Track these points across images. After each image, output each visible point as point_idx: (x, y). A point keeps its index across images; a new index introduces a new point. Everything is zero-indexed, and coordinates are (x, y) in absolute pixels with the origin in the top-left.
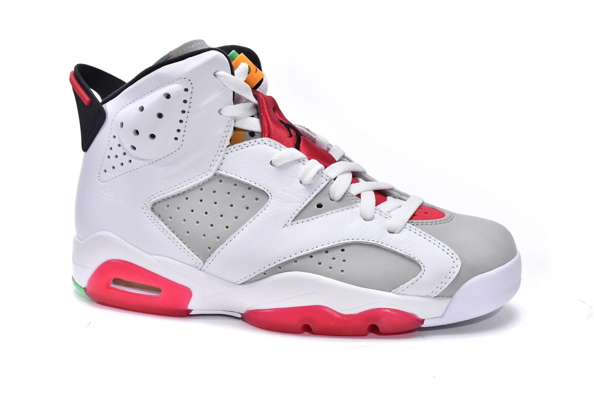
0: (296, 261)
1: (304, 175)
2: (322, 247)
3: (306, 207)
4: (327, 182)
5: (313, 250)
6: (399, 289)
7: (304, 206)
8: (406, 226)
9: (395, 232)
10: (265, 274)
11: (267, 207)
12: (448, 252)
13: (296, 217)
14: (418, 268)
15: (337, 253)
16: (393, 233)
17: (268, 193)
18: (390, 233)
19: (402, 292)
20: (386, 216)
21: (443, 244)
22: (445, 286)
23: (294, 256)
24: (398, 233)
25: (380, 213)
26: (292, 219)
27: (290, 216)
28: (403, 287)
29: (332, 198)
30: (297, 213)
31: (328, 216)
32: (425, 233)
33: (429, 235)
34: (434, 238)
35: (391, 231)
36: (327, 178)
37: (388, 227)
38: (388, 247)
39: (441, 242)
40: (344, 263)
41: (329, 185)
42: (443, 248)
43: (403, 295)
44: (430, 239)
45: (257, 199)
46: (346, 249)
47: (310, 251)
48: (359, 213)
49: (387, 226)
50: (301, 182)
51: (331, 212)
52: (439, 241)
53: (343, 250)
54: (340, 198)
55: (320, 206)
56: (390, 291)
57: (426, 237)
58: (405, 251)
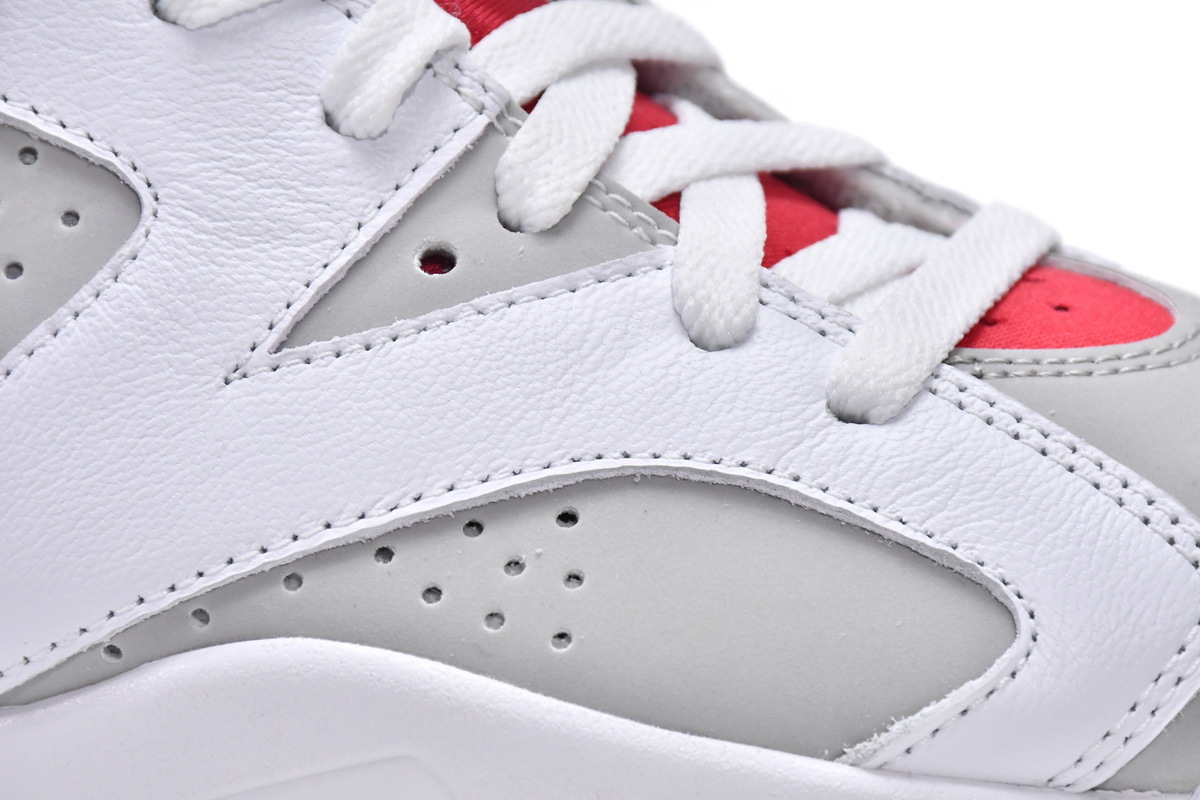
0: (294, 580)
1: (352, 78)
2: (449, 499)
3: (356, 266)
4: (482, 121)
5: (396, 514)
6: (889, 744)
7: (344, 259)
8: (936, 384)
9: (873, 414)
10: (113, 651)
11: (131, 266)
12: (1175, 531)
13: (297, 326)
14: (997, 621)
15: (536, 534)
16: (862, 420)
17: (136, 180)
18: (844, 418)
19: (909, 762)
20: (824, 324)
21: (1147, 486)
22: (1150, 729)
23: (284, 551)
24: (893, 419)
25: (792, 308)
26: (274, 337)
27: (263, 319)
28: (906, 731)
29: (512, 216)
30: (303, 300)
31: (489, 320)
32: (1044, 423)
33: (1068, 437)
34: (1099, 454)
35: (852, 407)
36: (486, 99)
37: (835, 385)
38: (828, 499)
39: (1133, 477)
40: (575, 590)
41: (494, 139)
42: (1148, 510)
43: (909, 775)
44: (1072, 459)
45: (71, 217)
46: (585, 509)
47: (379, 520)
48: (667, 307)
49: (826, 382)
50: (329, 120)
51: (501, 294)
52: (1123, 470)
53: (568, 518)
54: (555, 216)
55: (438, 261)
56: (836, 755)
57: (1048, 444)
58: (928, 525)
